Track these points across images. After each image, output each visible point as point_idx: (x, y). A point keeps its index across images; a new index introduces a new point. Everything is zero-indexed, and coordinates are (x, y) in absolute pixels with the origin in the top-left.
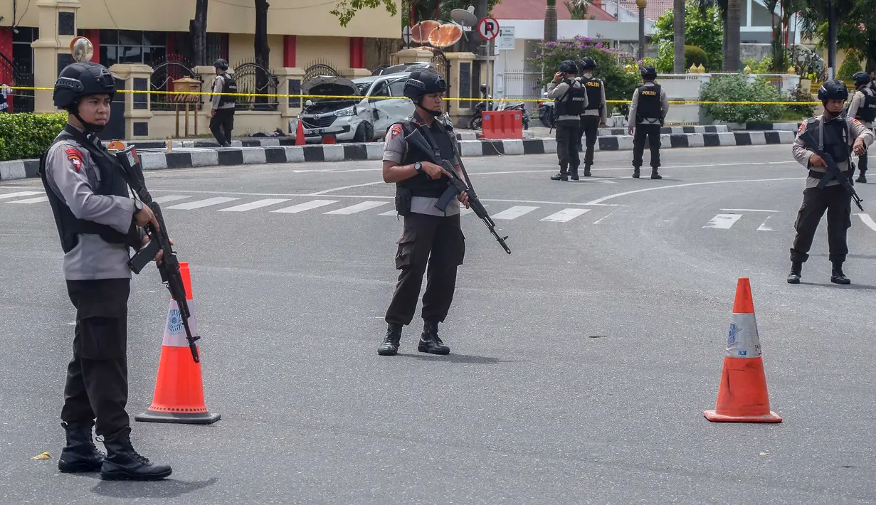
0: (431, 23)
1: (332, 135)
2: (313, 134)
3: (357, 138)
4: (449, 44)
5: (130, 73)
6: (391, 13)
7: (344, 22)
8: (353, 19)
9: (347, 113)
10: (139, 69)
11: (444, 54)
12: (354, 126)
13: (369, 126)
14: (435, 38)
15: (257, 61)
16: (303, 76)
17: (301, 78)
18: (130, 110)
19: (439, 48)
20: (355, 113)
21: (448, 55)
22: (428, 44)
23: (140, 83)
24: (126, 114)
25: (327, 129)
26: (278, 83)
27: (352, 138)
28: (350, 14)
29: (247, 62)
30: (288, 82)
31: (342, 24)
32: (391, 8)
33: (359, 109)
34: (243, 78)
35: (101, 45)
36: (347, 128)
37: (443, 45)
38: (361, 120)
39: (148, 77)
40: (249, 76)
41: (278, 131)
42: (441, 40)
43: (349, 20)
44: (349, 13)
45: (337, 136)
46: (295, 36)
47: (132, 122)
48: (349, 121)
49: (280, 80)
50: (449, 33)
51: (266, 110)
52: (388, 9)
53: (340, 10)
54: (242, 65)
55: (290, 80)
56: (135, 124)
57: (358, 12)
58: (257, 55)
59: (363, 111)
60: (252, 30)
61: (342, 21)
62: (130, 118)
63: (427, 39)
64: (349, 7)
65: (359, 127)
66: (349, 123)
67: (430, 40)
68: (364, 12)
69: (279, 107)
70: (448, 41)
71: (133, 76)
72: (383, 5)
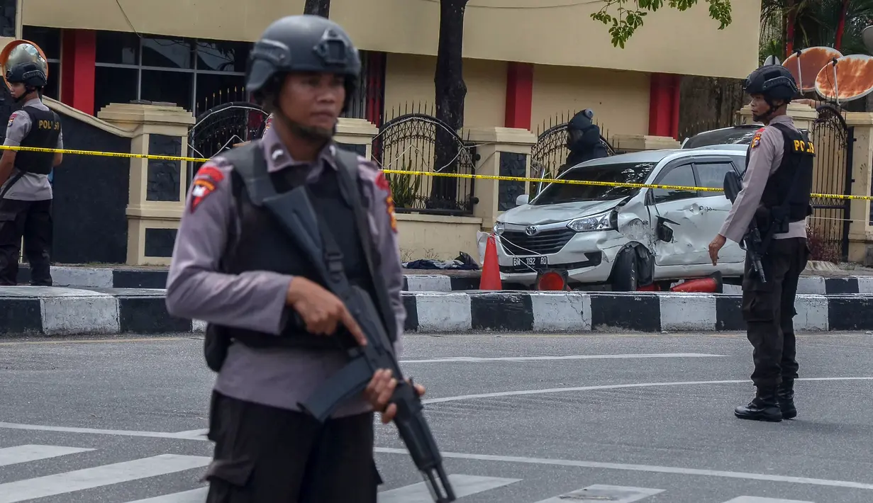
0: (823, 53)
1: (558, 272)
2: (522, 268)
3: (617, 279)
4: (856, 95)
5: (141, 123)
6: (719, 23)
7: (619, 37)
8: (639, 32)
9: (596, 225)
10: (161, 116)
11: (843, 114)
12: (610, 253)
13: (644, 255)
14: (829, 84)
15: (439, 112)
16: (532, 145)
17: (527, 150)
18: (139, 202)
19: (834, 103)
20: (614, 226)
21: (851, 117)
22: (812, 95)
23: (161, 144)
24: (130, 210)
25: (551, 258)
26: (478, 158)
27: (605, 279)
28: (634, 20)
29: (409, 112)
30: (497, 156)
31: (615, 42)
32: (721, 13)
33: (624, 218)
34: (401, 144)
35: (98, 64)
36: (594, 257)
37: (843, 96)
38: (625, 241)
39: (183, 132)
40: (414, 142)
41: (463, 257)
42: (841, 88)
43: (630, 33)
44: (630, 18)
45: (572, 273)
46: (531, 65)
47: (143, 227)
48: (601, 241)
49: (483, 152)
50: (858, 74)
51: (449, 214)
52: (714, 13)
53: (612, 11)
54: (399, 119)
55: (502, 153)
56: (147, 230)
57: (651, 17)
58: (439, 101)
59: (632, 222)
60: (431, 48)
61: (616, 34)
62: (139, 218)
63: (813, 85)
64: (632, 6)
65: (621, 254)
66: (600, 247)
67: (818, 87)
68: (664, 18)
69: (477, 207)
70: (853, 90)
71: (148, 130)
72: (702, 5)
